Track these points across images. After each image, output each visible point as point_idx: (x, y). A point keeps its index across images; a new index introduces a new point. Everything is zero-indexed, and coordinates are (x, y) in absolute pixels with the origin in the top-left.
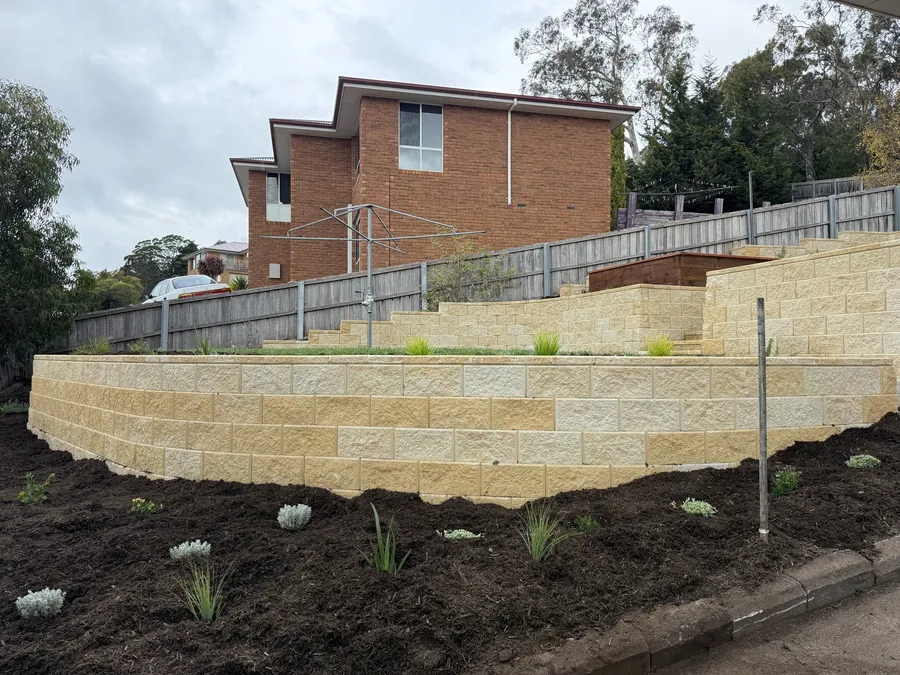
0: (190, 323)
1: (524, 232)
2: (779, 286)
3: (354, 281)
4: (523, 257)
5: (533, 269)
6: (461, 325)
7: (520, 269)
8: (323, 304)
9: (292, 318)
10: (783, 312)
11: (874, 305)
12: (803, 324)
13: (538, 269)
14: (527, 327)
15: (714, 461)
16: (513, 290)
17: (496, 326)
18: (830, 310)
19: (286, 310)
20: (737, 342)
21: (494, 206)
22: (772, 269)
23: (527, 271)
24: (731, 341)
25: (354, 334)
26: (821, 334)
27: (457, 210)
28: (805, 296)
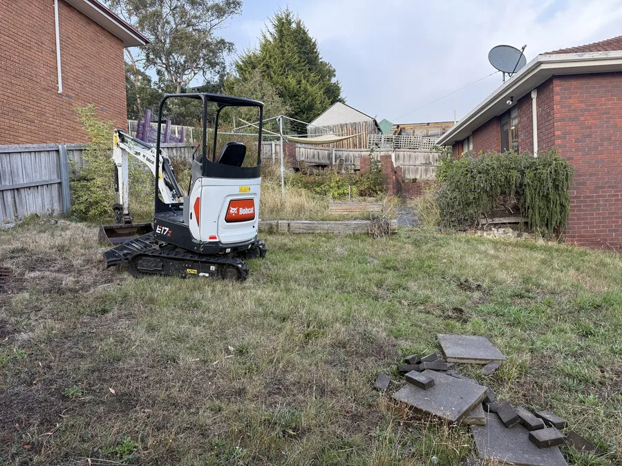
1: (72, 125)
21: (47, 90)
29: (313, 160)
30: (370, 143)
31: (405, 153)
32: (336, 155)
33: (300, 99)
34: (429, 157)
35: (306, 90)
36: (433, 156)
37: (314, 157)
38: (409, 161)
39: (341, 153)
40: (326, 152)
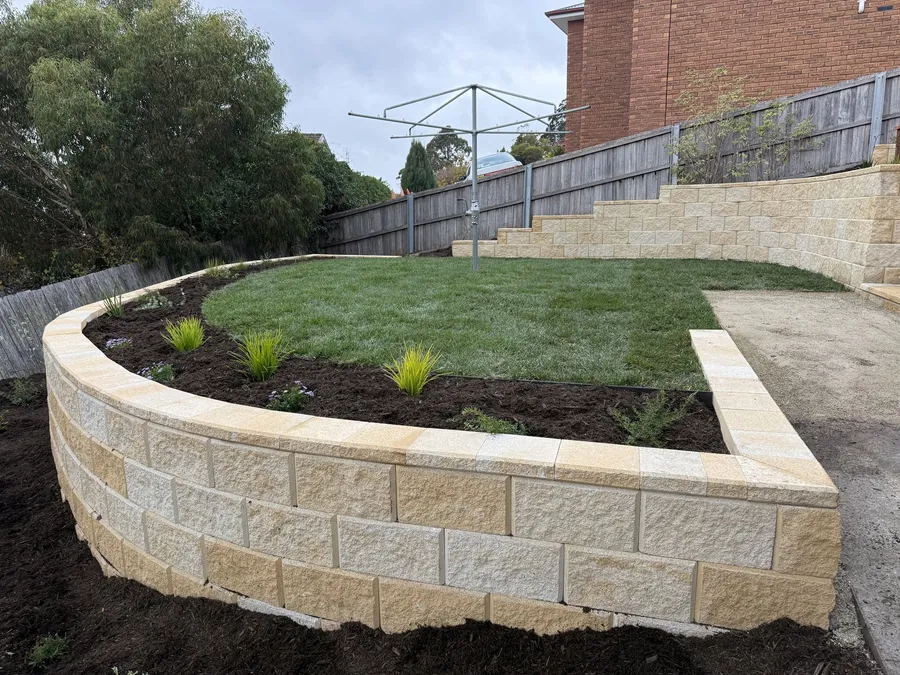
0: (431, 216)
1: (884, 51)
3: (588, 158)
4: (836, 102)
5: (853, 117)
6: (687, 216)
7: (829, 120)
8: (553, 190)
9: (520, 207)
13: (861, 118)
14: (774, 221)
15: (297, 608)
16: (813, 153)
17: (736, 218)
19: (515, 198)
21: (834, 18)
23: (840, 122)
25: (546, 232)
27: (769, 35)
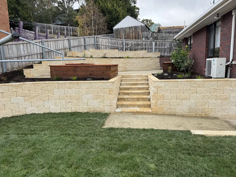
2: (190, 89)
10: (191, 98)
11: (226, 99)
12: (200, 103)
18: (210, 99)
20: (170, 109)
22: (186, 83)
24: (167, 108)
26: (207, 107)
28: (200, 94)
29: (114, 45)
30: (143, 37)
31: (160, 42)
32: (126, 43)
33: (113, 14)
34: (172, 44)
35: (116, 10)
36: (174, 44)
37: (115, 44)
38: (162, 47)
39: (128, 42)
40: (121, 41)
